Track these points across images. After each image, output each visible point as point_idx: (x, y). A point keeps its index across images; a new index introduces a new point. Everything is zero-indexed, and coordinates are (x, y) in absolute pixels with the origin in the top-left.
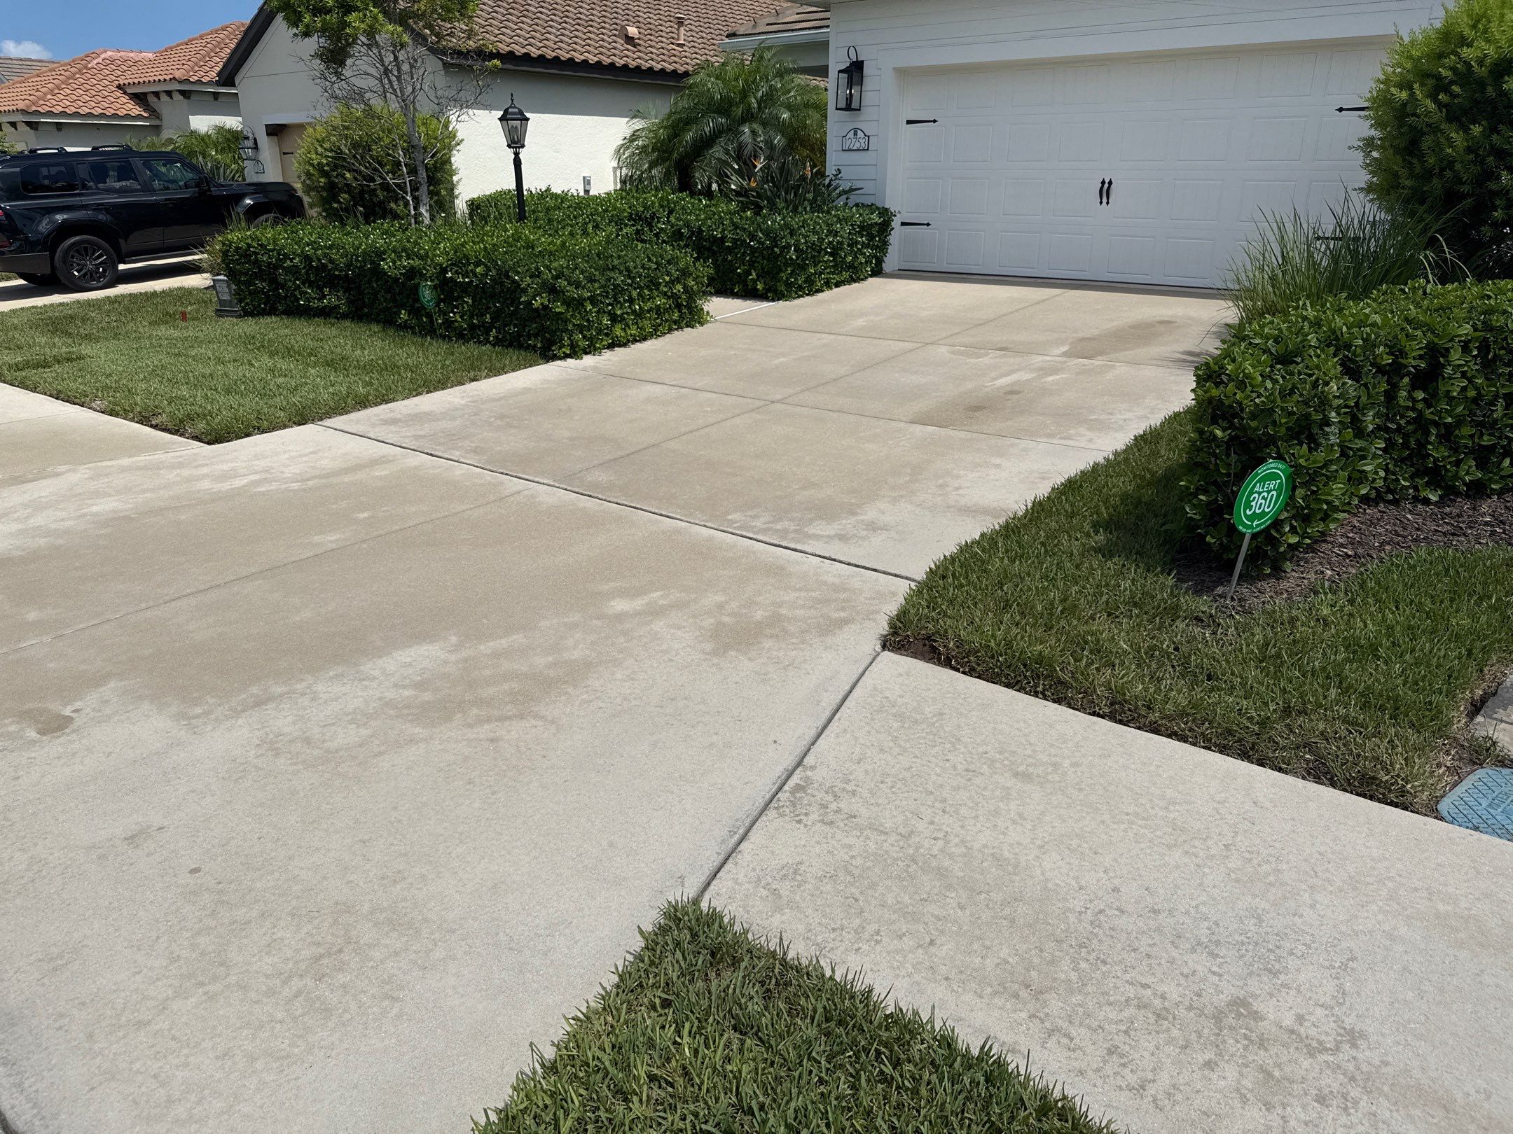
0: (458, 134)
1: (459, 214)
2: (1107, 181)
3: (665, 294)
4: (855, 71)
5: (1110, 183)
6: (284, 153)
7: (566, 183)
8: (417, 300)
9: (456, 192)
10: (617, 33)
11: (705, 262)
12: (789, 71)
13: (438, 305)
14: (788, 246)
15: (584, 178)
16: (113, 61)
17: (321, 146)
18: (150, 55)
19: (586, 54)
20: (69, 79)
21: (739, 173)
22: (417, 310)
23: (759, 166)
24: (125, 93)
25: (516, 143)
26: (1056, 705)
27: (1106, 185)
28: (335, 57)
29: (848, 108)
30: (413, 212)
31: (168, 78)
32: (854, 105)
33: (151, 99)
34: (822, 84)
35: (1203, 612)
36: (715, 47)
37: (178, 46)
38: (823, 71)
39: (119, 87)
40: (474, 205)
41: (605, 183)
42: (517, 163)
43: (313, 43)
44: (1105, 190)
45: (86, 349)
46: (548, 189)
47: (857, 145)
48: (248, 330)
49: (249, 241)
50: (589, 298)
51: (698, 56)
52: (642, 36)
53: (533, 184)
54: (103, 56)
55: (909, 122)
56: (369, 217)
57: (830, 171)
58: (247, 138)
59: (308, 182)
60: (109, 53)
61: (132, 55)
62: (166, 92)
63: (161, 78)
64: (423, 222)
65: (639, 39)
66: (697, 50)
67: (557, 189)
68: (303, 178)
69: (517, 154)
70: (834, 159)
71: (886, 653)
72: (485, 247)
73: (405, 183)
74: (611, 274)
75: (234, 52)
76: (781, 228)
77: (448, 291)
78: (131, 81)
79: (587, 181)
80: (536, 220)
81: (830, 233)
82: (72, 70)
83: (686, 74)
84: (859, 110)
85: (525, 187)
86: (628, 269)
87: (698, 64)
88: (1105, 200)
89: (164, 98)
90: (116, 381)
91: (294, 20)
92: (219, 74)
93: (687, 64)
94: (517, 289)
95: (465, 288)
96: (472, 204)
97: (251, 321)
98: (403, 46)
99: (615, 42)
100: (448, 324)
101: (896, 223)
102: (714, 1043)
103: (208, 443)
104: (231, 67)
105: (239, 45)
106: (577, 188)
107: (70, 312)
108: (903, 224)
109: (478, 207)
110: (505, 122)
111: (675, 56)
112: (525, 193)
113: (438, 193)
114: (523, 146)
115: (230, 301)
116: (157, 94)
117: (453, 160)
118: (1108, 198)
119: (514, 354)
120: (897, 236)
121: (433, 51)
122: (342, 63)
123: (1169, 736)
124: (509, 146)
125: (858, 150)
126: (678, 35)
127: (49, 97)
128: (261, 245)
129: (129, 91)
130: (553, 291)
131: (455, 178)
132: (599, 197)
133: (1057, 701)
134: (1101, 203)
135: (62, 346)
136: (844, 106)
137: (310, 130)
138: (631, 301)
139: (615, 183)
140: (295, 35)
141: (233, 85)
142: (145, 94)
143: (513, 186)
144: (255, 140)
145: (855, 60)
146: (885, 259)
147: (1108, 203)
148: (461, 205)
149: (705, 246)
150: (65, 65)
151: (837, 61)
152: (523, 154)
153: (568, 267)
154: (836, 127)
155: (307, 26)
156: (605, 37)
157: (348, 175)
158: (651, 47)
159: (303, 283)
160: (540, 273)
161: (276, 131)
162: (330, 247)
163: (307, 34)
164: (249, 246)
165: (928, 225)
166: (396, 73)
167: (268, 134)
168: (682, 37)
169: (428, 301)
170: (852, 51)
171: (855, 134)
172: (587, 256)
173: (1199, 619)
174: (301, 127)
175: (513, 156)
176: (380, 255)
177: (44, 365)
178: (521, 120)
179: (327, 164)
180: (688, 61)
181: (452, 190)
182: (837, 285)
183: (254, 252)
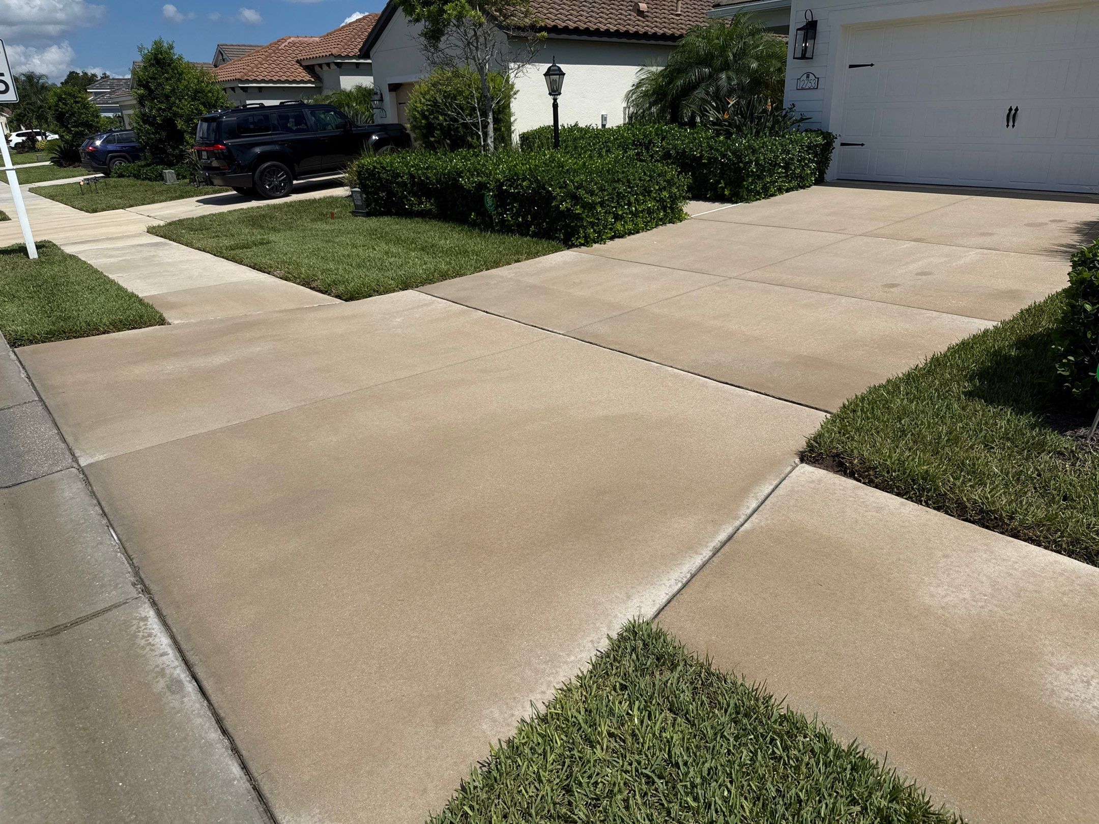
0: (515, 86)
1: (514, 145)
2: (1014, 108)
3: (655, 199)
4: (810, 29)
5: (1017, 110)
6: (400, 104)
7: (589, 119)
8: (483, 204)
9: (513, 128)
10: (631, 8)
11: (686, 175)
12: (759, 31)
13: (496, 209)
14: (750, 162)
15: (602, 115)
16: (294, 44)
17: (424, 98)
18: (317, 39)
19: (608, 25)
20: (267, 57)
21: (717, 109)
22: (483, 212)
23: (732, 103)
24: (301, 65)
25: (555, 91)
26: (935, 512)
27: (1013, 112)
28: (434, 35)
29: (803, 57)
30: (482, 143)
31: (328, 54)
32: (807, 56)
33: (317, 69)
34: (785, 40)
35: (1065, 448)
36: (704, 16)
37: (335, 32)
38: (785, 30)
39: (298, 61)
40: (524, 137)
41: (617, 119)
42: (555, 106)
43: (421, 26)
44: (1012, 116)
45: (272, 237)
46: (576, 125)
47: (809, 85)
48: (373, 225)
49: (375, 164)
50: (599, 203)
51: (691, 23)
52: (650, 10)
53: (565, 121)
54: (288, 41)
55: (851, 66)
56: (454, 147)
57: (786, 105)
58: (376, 94)
59: (414, 123)
60: (292, 39)
61: (306, 39)
62: (326, 64)
63: (324, 54)
64: (489, 150)
65: (648, 12)
66: (690, 18)
67: (582, 125)
68: (411, 120)
69: (555, 100)
70: (790, 95)
71: (804, 465)
72: (530, 167)
73: (478, 123)
74: (616, 185)
75: (370, 34)
76: (746, 149)
77: (503, 198)
78: (305, 57)
79: (604, 118)
80: (566, 147)
81: (783, 151)
82: (269, 51)
83: (681, 36)
84: (812, 58)
85: (560, 124)
86: (628, 181)
87: (690, 29)
88: (1011, 124)
89: (325, 68)
90: (290, 258)
91: (410, 10)
92: (360, 50)
93: (682, 29)
94: (550, 197)
95: (515, 197)
96: (523, 136)
97: (374, 219)
98: (481, 25)
99: (630, 15)
100: (503, 221)
101: (837, 144)
102: (655, 718)
103: (346, 300)
104: (367, 46)
105: (373, 30)
106: (596, 123)
107: (263, 213)
108: (842, 144)
109: (527, 138)
110: (548, 77)
111: (673, 23)
112: (560, 128)
113: (500, 130)
114: (560, 94)
115: (362, 205)
116: (320, 65)
117: (511, 105)
118: (1014, 122)
119: (545, 243)
120: (837, 153)
121: (500, 27)
122: (438, 39)
123: (1025, 540)
124: (550, 94)
125: (810, 89)
126: (677, 7)
127: (255, 70)
128: (383, 167)
129: (304, 64)
130: (575, 198)
131: (512, 119)
132: (611, 130)
133: (938, 509)
134: (1008, 126)
135: (258, 235)
136: (799, 55)
137: (417, 87)
138: (629, 204)
139: (625, 119)
140: (410, 21)
141: (368, 57)
142: (313, 66)
143: (551, 123)
144: (381, 94)
145: (810, 20)
146: (826, 171)
147: (1013, 126)
148: (516, 138)
149: (685, 162)
150: (265, 48)
151: (796, 21)
152: (560, 100)
153: (586, 181)
154: (794, 71)
155: (418, 14)
156: (623, 12)
157: (441, 118)
158: (656, 17)
159: (409, 193)
160: (566, 185)
161: (395, 88)
162: (427, 169)
163: (417, 20)
164: (375, 167)
165: (862, 145)
166: (475, 44)
167: (390, 90)
168: (680, 9)
169: (490, 206)
170: (809, 13)
171: (808, 77)
172: (600, 173)
173: (1061, 454)
174: (411, 85)
175: (552, 101)
176: (459, 174)
177: (246, 246)
178: (559, 75)
179: (427, 110)
180: (683, 26)
181: (510, 127)
182: (787, 191)
183: (378, 172)
